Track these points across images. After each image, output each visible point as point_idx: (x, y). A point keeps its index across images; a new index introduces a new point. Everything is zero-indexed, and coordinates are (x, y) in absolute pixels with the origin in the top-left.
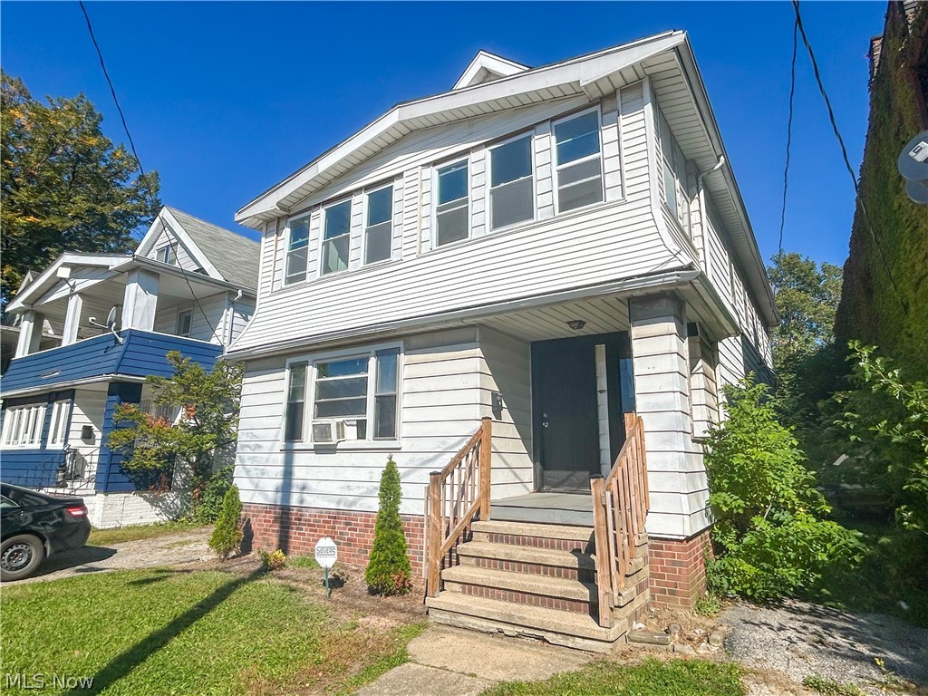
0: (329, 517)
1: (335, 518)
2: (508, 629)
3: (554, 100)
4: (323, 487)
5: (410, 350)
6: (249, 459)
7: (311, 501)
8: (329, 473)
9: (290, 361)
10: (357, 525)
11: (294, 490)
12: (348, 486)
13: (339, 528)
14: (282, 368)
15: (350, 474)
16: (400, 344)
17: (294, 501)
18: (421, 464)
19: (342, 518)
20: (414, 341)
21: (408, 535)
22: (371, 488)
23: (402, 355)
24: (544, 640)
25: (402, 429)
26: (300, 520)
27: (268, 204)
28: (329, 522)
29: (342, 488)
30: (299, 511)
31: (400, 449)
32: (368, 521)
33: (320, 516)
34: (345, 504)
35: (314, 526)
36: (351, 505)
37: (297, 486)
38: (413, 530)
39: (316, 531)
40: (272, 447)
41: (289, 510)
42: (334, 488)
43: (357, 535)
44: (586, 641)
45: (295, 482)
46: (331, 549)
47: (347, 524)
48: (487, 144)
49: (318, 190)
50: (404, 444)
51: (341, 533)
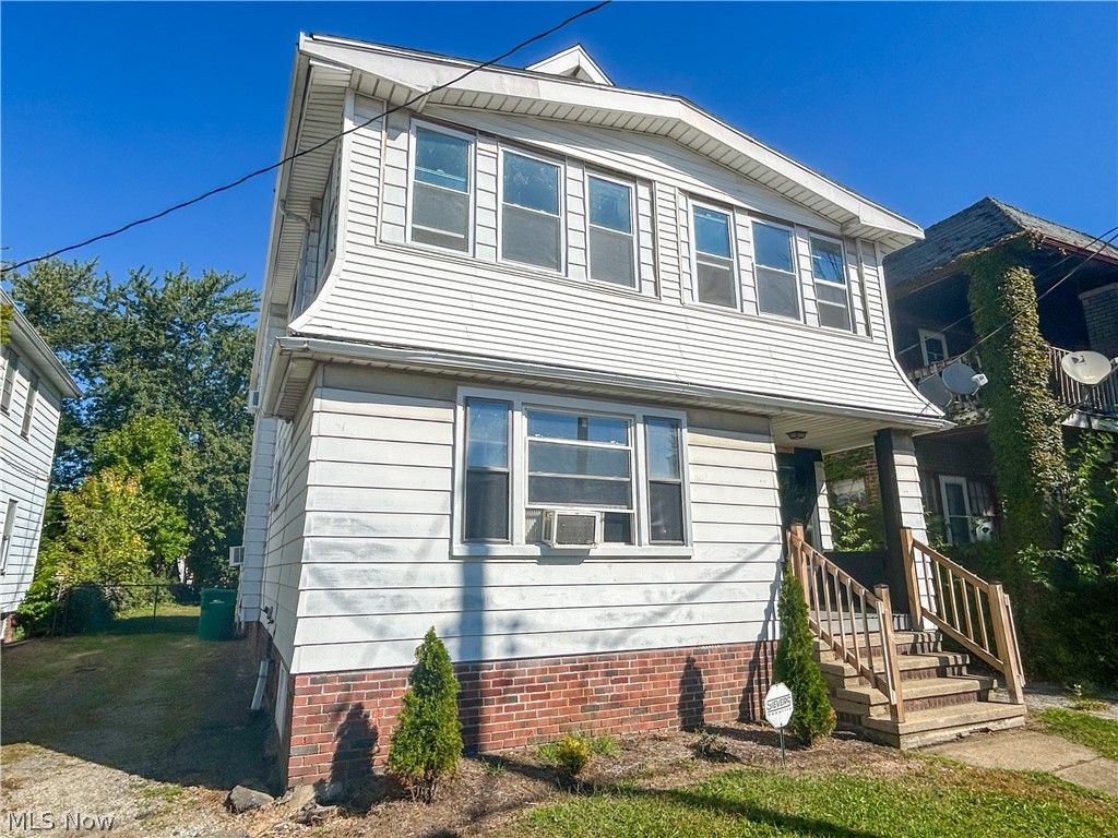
0: (573, 669)
1: (586, 668)
4: (559, 620)
5: (694, 426)
7: (531, 646)
8: (574, 597)
9: (463, 391)
10: (628, 672)
11: (494, 630)
12: (610, 615)
13: (594, 683)
14: (449, 400)
15: (614, 596)
16: (682, 415)
17: (494, 649)
18: (720, 578)
19: (599, 667)
20: (698, 416)
21: (707, 673)
22: (649, 615)
23: (685, 430)
24: (987, 730)
25: (694, 531)
26: (509, 683)
28: (575, 677)
29: (599, 618)
30: (503, 667)
31: (690, 557)
32: (645, 663)
33: (556, 670)
34: (606, 643)
35: (543, 688)
36: (617, 641)
37: (500, 623)
38: (712, 665)
39: (548, 696)
40: (423, 552)
41: (479, 668)
42: (584, 620)
43: (628, 688)
45: (491, 617)
46: (784, 698)
47: (608, 674)
48: (751, 213)
50: (697, 552)
51: (597, 691)
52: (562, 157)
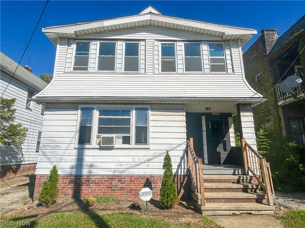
0: (108, 179)
1: (112, 179)
2: (237, 212)
3: (210, 35)
4: (104, 165)
5: (152, 109)
6: (50, 152)
7: (95, 172)
8: (109, 159)
9: (80, 106)
10: (126, 181)
11: (85, 167)
12: (120, 165)
13: (114, 183)
14: (76, 109)
15: (121, 159)
16: (149, 107)
17: (85, 172)
18: (160, 154)
19: (116, 179)
20: (155, 106)
21: (154, 183)
22: (134, 165)
23: (150, 111)
24: (250, 214)
25: (151, 141)
26: (89, 181)
27: (69, 30)
28: (109, 181)
29: (117, 165)
30: (87, 177)
31: (149, 148)
32: (132, 179)
33: (103, 179)
34: (118, 172)
35: (99, 183)
36: (122, 172)
37: (87, 165)
38: (156, 181)
39: (100, 185)
40: (68, 147)
41: (81, 177)
42: (112, 166)
43: (125, 185)
44: (265, 211)
45: (85, 163)
46: (149, 193)
47: (119, 181)
48: (183, 41)
49: (97, 33)
50: (151, 147)
51: (115, 185)
52: (117, 40)
